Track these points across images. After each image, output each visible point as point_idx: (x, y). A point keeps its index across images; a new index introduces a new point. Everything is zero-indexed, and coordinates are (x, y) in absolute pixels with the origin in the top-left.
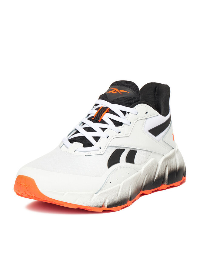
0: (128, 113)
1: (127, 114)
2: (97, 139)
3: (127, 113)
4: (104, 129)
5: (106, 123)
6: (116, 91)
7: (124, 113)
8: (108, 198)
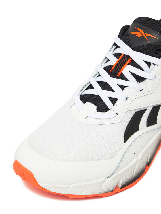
0: (154, 64)
1: (152, 66)
2: (114, 101)
3: (152, 64)
4: (123, 87)
5: (127, 80)
6: (141, 34)
7: (149, 64)
8: (122, 178)
